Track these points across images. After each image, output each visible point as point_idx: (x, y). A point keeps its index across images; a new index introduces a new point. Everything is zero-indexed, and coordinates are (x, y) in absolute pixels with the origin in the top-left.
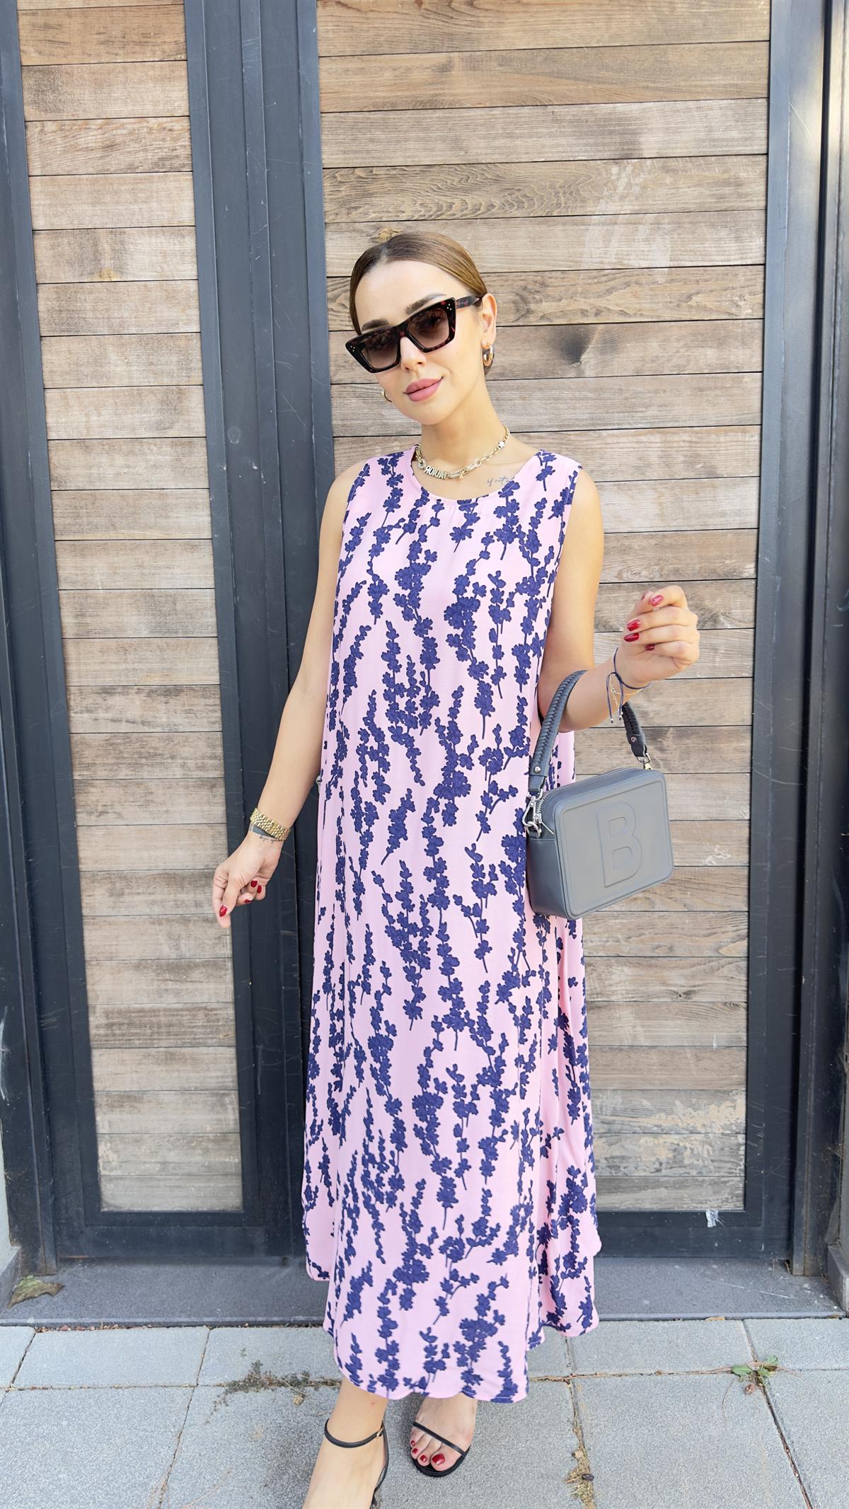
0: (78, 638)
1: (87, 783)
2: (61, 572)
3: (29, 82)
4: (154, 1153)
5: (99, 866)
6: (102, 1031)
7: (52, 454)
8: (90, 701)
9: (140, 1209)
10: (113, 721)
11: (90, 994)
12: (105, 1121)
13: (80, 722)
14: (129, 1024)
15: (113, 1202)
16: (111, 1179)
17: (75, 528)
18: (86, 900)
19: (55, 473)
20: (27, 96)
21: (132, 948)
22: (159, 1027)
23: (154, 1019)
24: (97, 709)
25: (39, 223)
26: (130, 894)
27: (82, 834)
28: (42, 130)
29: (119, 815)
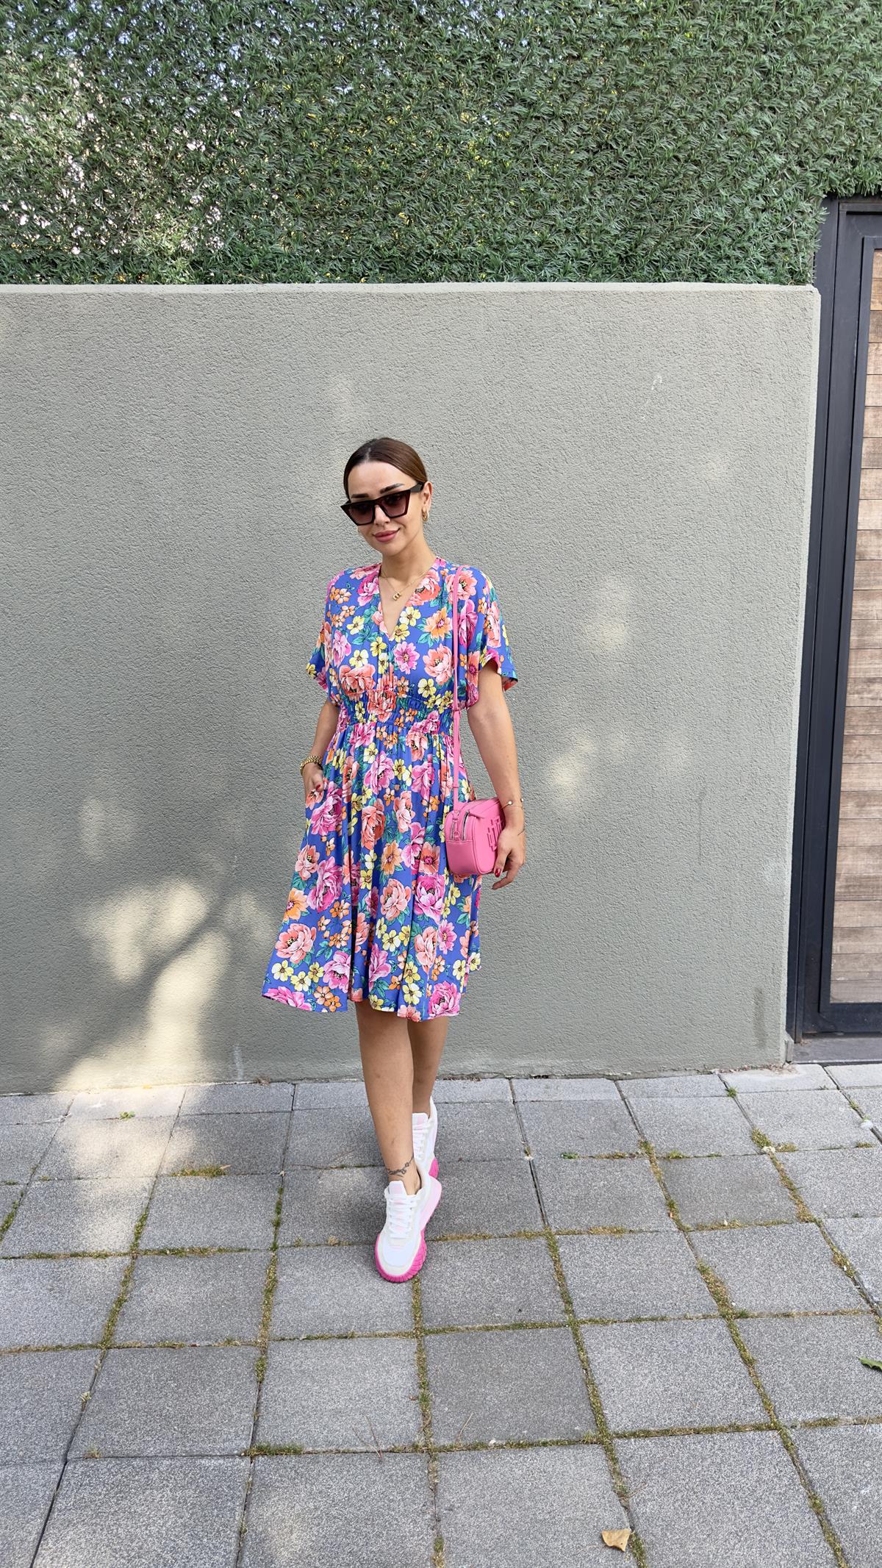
0: (861, 648)
1: (853, 736)
2: (853, 609)
3: (873, 320)
4: (866, 966)
5: (853, 788)
6: (843, 890)
7: (858, 539)
8: (860, 687)
9: (853, 1002)
10: (872, 699)
11: (838, 867)
12: (837, 946)
13: (852, 700)
14: (860, 886)
15: (836, 997)
16: (838, 982)
17: (865, 583)
18: (841, 810)
19: (857, 550)
20: (871, 328)
21: (867, 840)
22: (878, 888)
23: (875, 883)
24: (863, 692)
25: (869, 402)
26: (870, 805)
27: (844, 769)
28: (877, 349)
29: (869, 757)
